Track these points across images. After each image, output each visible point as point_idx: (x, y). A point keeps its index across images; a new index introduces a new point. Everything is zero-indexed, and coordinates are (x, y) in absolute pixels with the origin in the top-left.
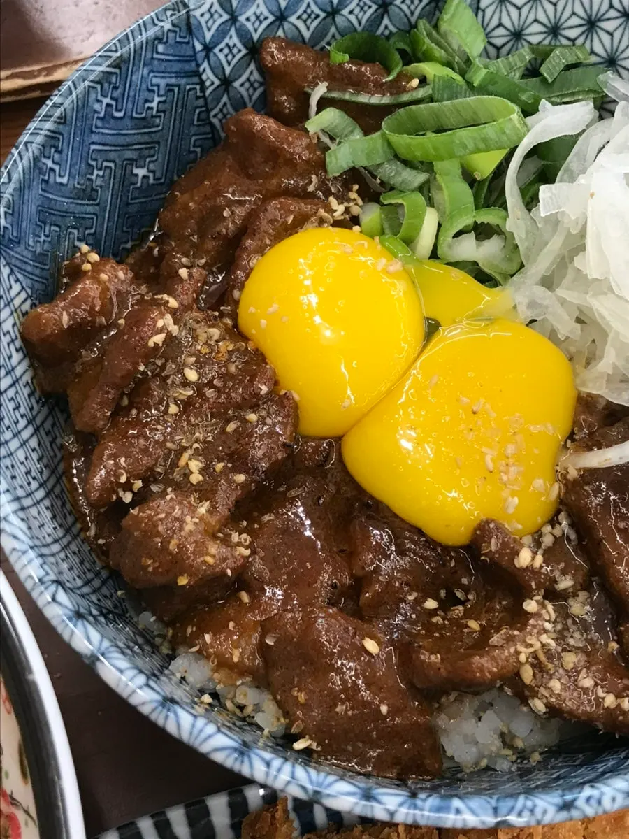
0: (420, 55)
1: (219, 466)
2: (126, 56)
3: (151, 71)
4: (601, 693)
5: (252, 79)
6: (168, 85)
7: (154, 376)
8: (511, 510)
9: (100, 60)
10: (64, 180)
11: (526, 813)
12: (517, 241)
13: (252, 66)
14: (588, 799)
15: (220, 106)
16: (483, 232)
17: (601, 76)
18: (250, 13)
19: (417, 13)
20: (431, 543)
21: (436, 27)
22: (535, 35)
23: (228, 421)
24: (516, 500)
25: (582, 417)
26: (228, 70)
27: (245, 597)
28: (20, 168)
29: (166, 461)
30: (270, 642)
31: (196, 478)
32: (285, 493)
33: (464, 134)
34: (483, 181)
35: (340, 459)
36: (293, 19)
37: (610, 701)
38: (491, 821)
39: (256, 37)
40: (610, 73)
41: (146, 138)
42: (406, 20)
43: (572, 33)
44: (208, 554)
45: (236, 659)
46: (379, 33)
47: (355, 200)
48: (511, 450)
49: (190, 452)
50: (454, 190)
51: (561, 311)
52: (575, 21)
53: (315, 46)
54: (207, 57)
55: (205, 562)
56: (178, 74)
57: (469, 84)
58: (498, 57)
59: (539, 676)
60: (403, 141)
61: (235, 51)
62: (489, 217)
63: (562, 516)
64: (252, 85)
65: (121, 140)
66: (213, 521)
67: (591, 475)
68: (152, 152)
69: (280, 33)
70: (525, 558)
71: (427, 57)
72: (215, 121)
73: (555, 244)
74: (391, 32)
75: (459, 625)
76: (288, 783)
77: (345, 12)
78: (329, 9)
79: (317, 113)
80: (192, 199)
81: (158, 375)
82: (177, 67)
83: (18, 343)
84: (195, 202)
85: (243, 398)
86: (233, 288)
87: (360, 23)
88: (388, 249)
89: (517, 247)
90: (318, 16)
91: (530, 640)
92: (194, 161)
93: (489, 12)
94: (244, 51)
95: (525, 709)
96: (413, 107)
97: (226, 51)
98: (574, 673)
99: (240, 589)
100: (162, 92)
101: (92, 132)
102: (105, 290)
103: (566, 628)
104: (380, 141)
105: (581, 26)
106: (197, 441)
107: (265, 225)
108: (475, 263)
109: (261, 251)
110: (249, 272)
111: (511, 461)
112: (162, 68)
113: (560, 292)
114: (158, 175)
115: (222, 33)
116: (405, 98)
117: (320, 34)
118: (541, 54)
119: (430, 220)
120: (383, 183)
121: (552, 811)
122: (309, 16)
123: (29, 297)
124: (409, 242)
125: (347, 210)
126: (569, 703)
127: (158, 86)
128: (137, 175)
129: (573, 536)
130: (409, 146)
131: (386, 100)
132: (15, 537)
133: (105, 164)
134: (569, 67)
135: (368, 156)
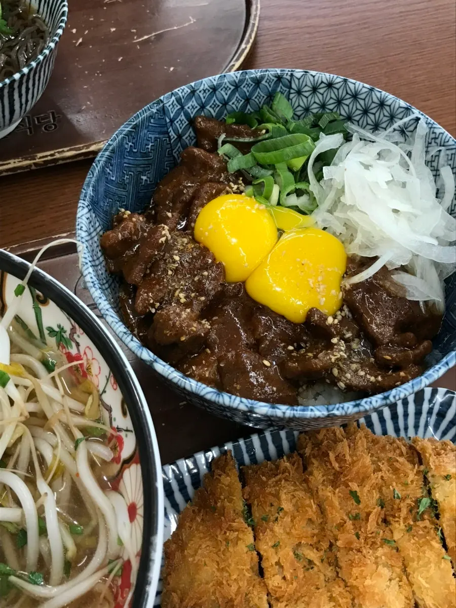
0: (265, 120)
1: (193, 295)
2: (138, 124)
3: (148, 131)
4: (368, 376)
5: (191, 135)
6: (155, 138)
7: (160, 259)
8: (322, 304)
9: (127, 126)
10: (114, 179)
11: (340, 409)
12: (315, 196)
13: (191, 130)
14: (366, 402)
15: (177, 148)
16: (299, 193)
17: (345, 124)
18: (189, 105)
19: (262, 103)
20: (289, 322)
21: (271, 108)
22: (315, 109)
23: (195, 276)
24: (324, 299)
25: (350, 265)
26: (180, 131)
27: (208, 351)
28: (97, 171)
29: (169, 295)
30: (222, 365)
31: (183, 300)
32: (221, 308)
33: (288, 150)
34: (298, 171)
35: (246, 292)
36: (208, 107)
37: (372, 379)
38: (326, 413)
39: (192, 116)
40: (349, 123)
41: (146, 162)
42: (257, 106)
43: (331, 107)
44: (193, 326)
45: (207, 376)
46: (246, 112)
47: (241, 184)
48: (320, 279)
49: (179, 290)
50: (285, 175)
51: (337, 223)
52: (332, 101)
53: (219, 119)
54: (171, 125)
55: (192, 330)
56: (160, 133)
57: (288, 130)
58: (299, 119)
59: (341, 373)
60: (261, 156)
61: (183, 122)
62: (302, 186)
63: (345, 307)
64: (191, 138)
65: (136, 162)
66: (193, 315)
67: (356, 286)
68: (148, 169)
69: (203, 114)
70: (330, 320)
71: (268, 121)
72: (175, 155)
73: (331, 195)
74: (251, 112)
75: (304, 355)
76: (239, 404)
77: (230, 103)
78: (224, 102)
79: (222, 146)
80: (168, 188)
81: (162, 259)
82: (159, 130)
83: (100, 248)
84: (170, 189)
85: (201, 266)
86: (191, 222)
87: (237, 108)
88: (258, 201)
89: (315, 198)
90: (218, 106)
91: (335, 353)
92: (166, 174)
93: (294, 100)
94: (187, 123)
95: (336, 388)
96: (264, 141)
97: (179, 122)
98: (356, 371)
99: (206, 348)
100: (153, 141)
101: (125, 158)
102: (135, 225)
103: (351, 354)
104: (251, 157)
105: (335, 103)
106: (182, 285)
107: (203, 194)
108: (297, 207)
109: (203, 206)
110: (197, 215)
111: (320, 283)
112: (152, 130)
113: (336, 214)
114: (151, 179)
115: (178, 114)
116: (260, 138)
117: (220, 114)
118: (318, 117)
119: (276, 190)
120: (253, 176)
121: (351, 407)
122: (215, 106)
123: (102, 229)
124: (267, 198)
125: (238, 188)
126: (355, 382)
127: (151, 138)
128: (142, 179)
129: (350, 315)
130: (264, 158)
131: (252, 140)
132: (112, 317)
133: (130, 173)
134: (331, 122)
135: (246, 164)
